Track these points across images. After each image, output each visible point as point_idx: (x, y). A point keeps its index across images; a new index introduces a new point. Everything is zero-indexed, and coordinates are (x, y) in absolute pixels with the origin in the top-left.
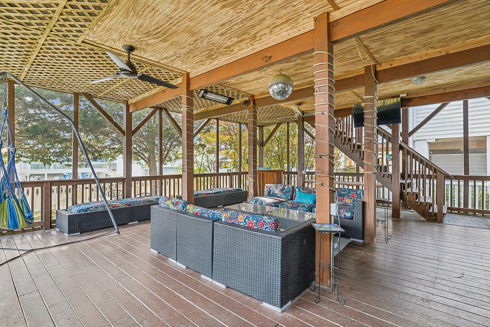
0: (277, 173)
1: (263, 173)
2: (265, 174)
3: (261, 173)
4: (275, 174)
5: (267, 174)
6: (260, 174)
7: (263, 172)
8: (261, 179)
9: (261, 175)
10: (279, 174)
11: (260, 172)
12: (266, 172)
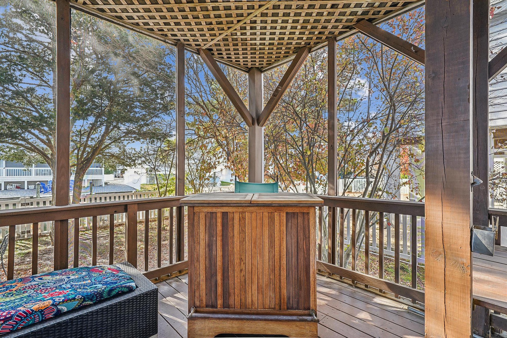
0: (287, 213)
1: (225, 214)
2: (237, 216)
3: (219, 215)
4: (280, 218)
5: (242, 219)
6: (211, 218)
7: (225, 209)
8: (219, 239)
9: (219, 220)
10: (300, 220)
11: (214, 210)
12: (240, 210)
